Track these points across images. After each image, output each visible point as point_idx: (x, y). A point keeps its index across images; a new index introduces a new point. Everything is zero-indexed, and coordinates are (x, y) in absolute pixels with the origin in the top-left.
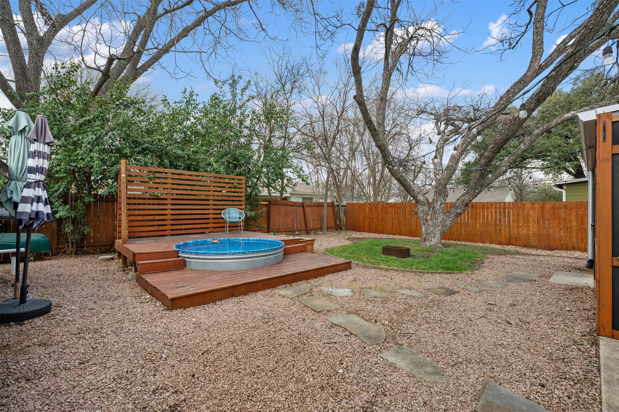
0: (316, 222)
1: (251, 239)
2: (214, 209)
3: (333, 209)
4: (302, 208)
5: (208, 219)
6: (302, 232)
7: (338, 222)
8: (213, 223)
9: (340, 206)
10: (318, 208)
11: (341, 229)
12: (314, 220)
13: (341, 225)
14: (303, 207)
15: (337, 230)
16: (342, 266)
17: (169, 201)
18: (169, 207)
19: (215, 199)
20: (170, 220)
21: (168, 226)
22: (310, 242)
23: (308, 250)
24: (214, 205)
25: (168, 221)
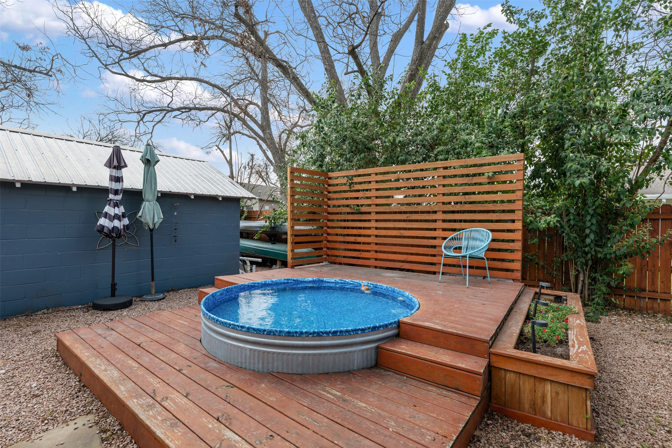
2: (444, 230)
17: (373, 216)
18: (373, 224)
19: (445, 209)
20: (374, 245)
21: (372, 253)
22: (556, 372)
23: (544, 401)
24: (444, 221)
25: (372, 245)
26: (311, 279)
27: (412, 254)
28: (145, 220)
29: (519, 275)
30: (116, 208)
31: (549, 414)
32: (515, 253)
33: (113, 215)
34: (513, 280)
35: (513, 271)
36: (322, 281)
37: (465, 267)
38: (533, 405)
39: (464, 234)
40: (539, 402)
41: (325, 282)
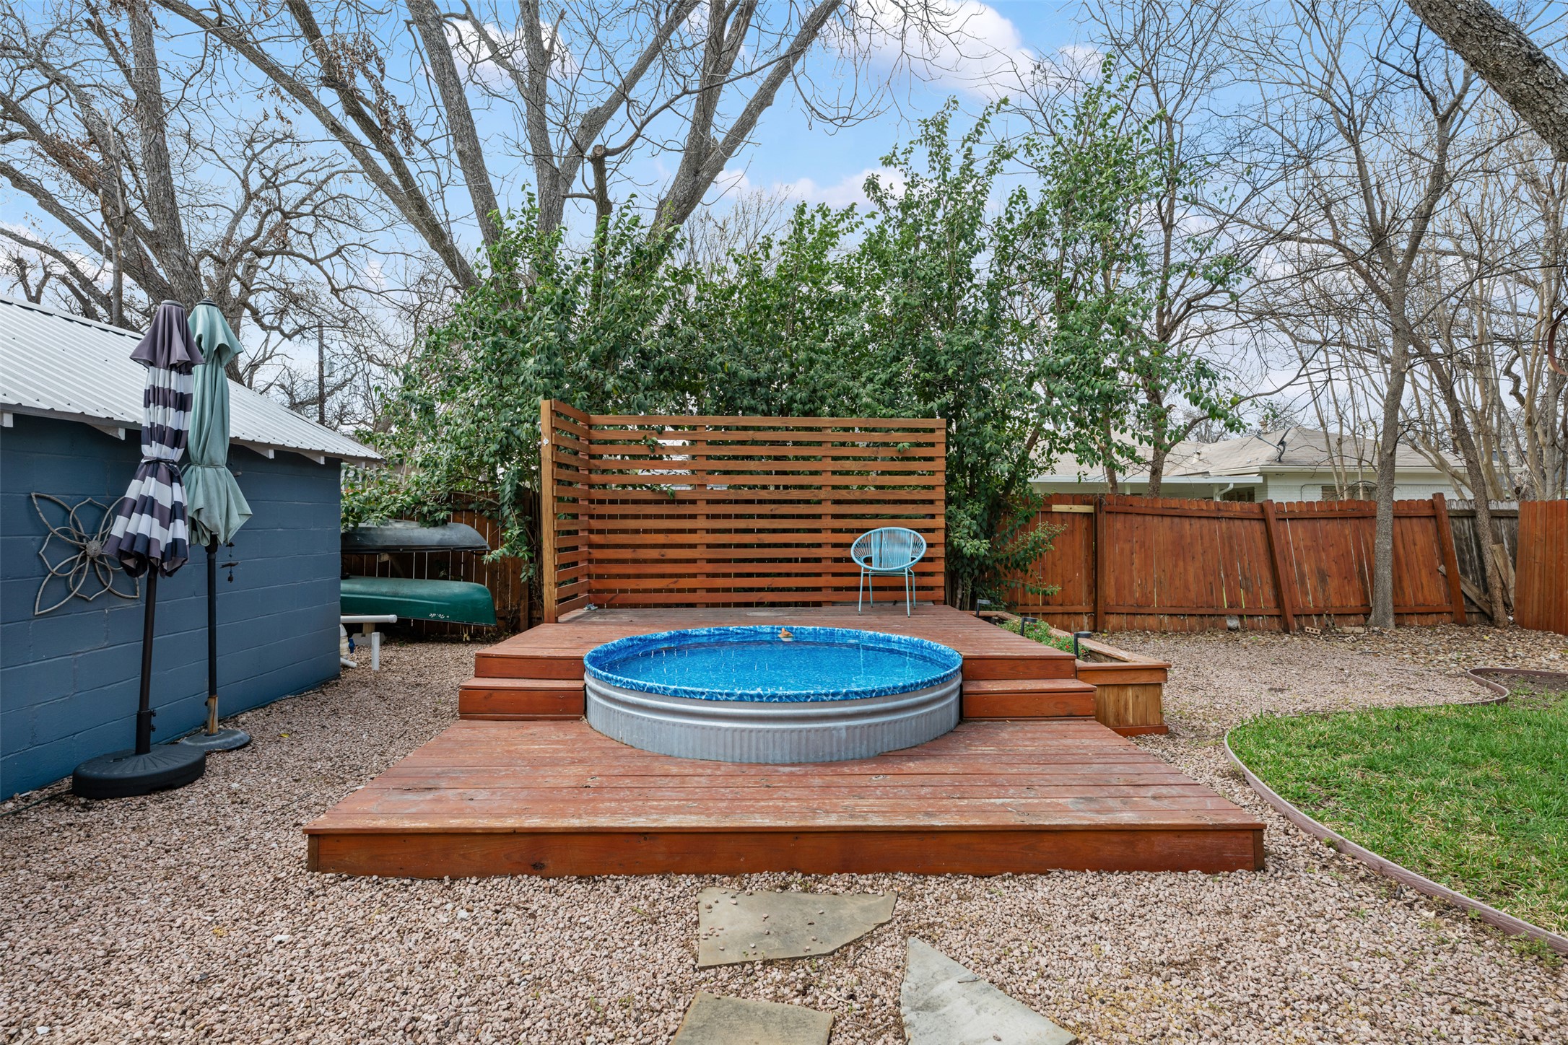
0: (1333, 583)
1: (895, 637)
2: (834, 531)
3: (1439, 530)
4: (1258, 527)
5: (818, 560)
6: (1260, 621)
7: (1470, 588)
8: (834, 575)
9: (1483, 518)
10: (1348, 528)
11: (1489, 619)
12: (1322, 576)
13: (1491, 602)
14: (1264, 520)
15: (1462, 622)
16: (1186, 841)
17: (702, 508)
18: (701, 523)
19: (837, 497)
20: (704, 563)
21: (700, 578)
22: (1138, 674)
23: (1126, 709)
24: (835, 516)
25: (699, 564)
26: (666, 634)
27: (779, 575)
28: (208, 519)
29: (940, 594)
30: (176, 485)
31: (1131, 721)
32: (937, 562)
33: (169, 506)
34: (933, 602)
35: (932, 588)
36: (685, 635)
37: (866, 589)
38: (1117, 715)
39: (874, 536)
40: (1122, 711)
41: (691, 636)
